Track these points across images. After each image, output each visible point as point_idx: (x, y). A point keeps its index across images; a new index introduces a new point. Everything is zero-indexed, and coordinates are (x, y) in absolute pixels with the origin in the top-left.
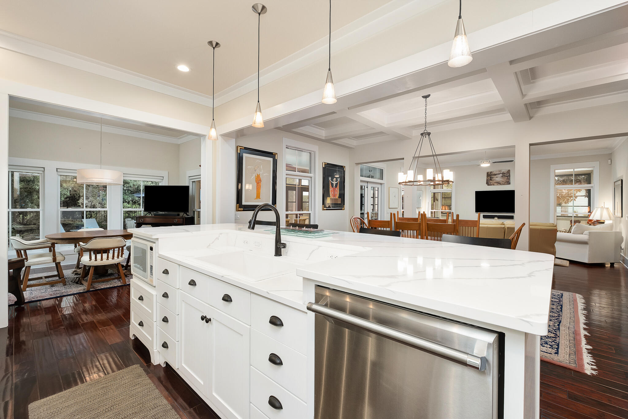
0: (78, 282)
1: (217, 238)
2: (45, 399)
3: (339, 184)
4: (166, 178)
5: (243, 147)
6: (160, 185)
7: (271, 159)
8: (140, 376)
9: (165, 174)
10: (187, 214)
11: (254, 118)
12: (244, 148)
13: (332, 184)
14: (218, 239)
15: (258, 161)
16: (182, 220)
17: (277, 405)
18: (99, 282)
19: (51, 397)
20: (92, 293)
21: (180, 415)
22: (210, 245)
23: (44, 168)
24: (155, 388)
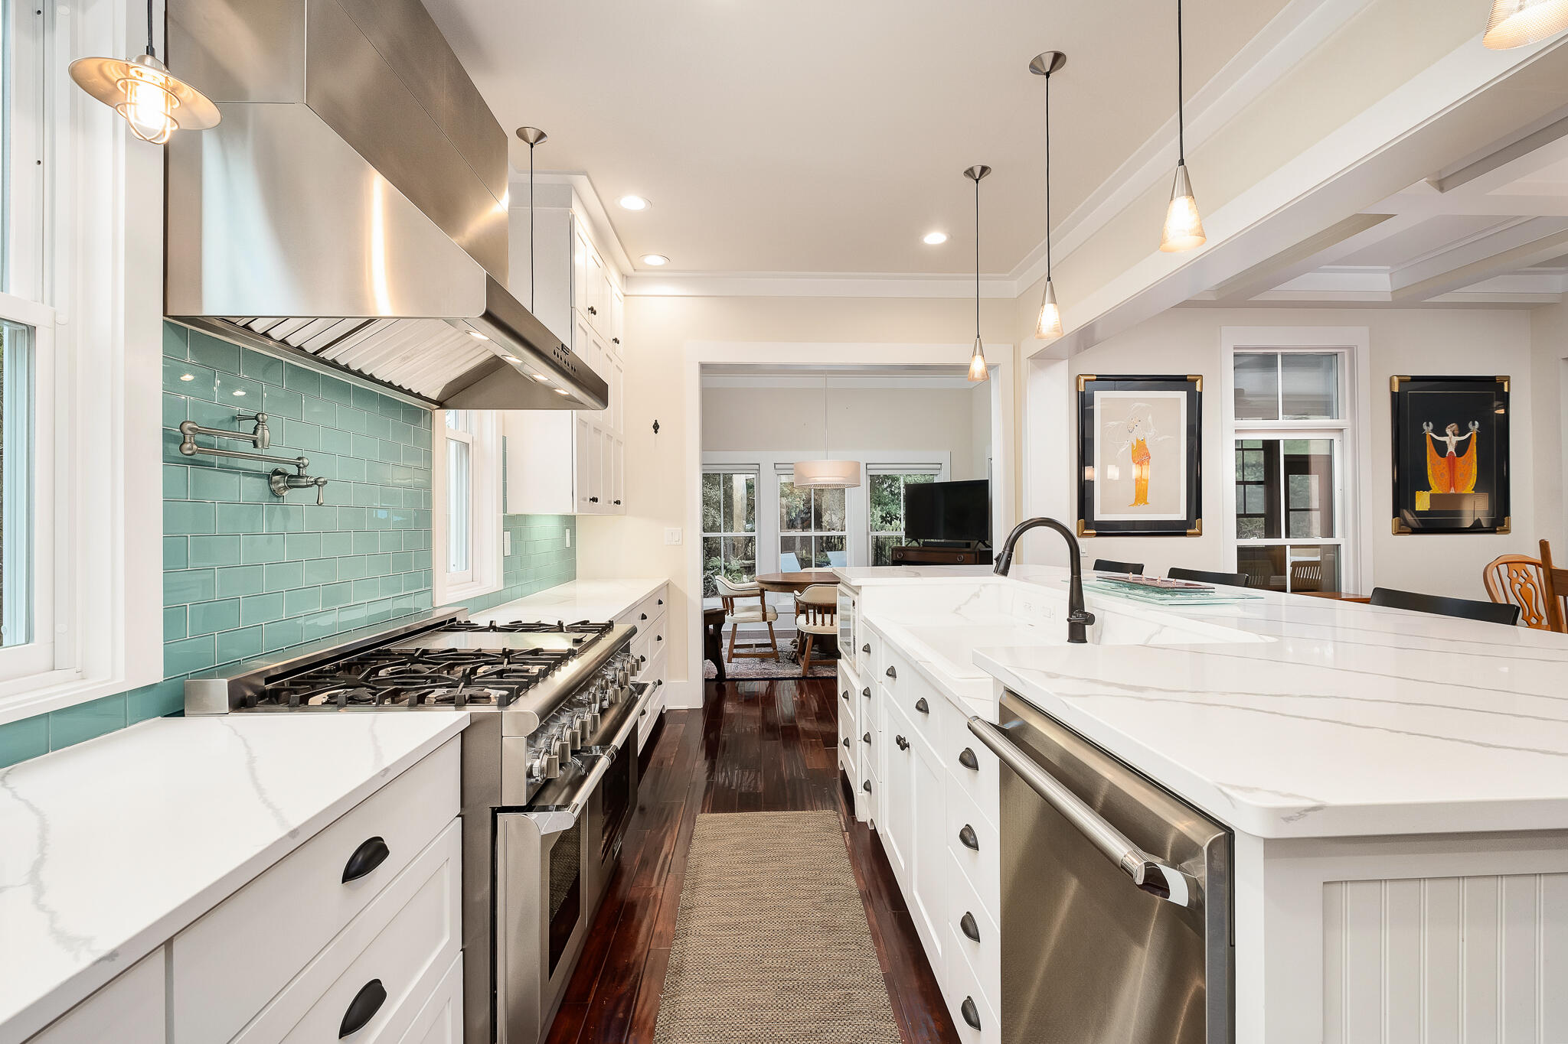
0: (795, 661)
1: (977, 595)
2: (714, 815)
3: (1474, 439)
4: (946, 467)
5: (1093, 375)
6: (936, 480)
7: (1182, 396)
8: (831, 829)
9: (943, 457)
10: (984, 544)
11: (1039, 320)
12: (1095, 378)
13: (1441, 448)
14: (978, 597)
15: (1137, 404)
16: (973, 555)
17: (972, 930)
18: (823, 665)
19: (720, 815)
20: (809, 681)
21: (867, 912)
22: (959, 608)
23: (759, 464)
24: (847, 856)
